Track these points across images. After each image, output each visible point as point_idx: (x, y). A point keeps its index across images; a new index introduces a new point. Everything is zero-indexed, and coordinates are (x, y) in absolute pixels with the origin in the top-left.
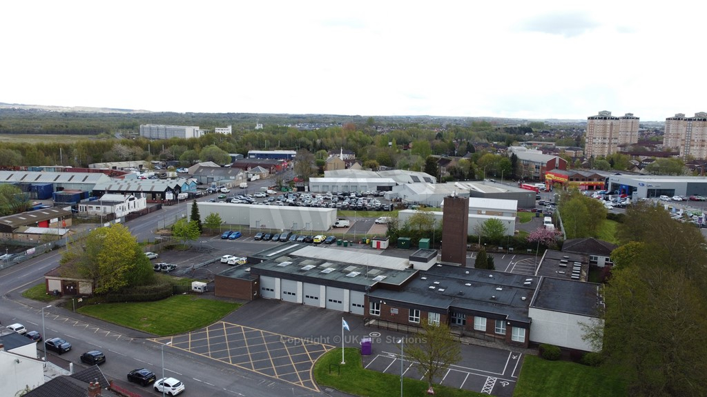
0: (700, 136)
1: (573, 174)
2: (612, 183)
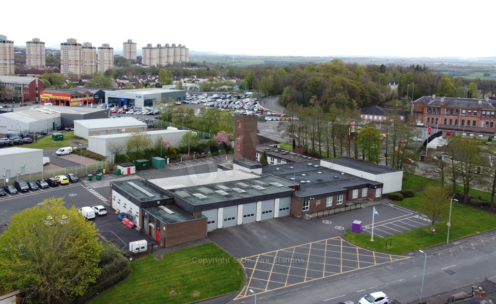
0: (74, 57)
1: (74, 92)
2: (109, 98)
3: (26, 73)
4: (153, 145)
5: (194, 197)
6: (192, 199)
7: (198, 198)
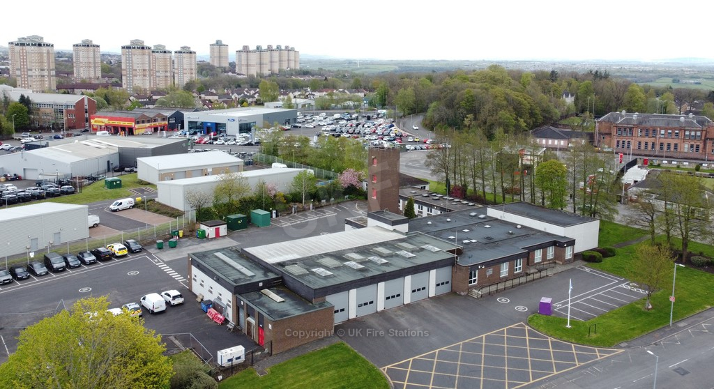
1: (139, 116)
2: (190, 122)
3: (73, 89)
4: (251, 193)
5: (313, 273)
6: (311, 278)
7: (319, 276)
